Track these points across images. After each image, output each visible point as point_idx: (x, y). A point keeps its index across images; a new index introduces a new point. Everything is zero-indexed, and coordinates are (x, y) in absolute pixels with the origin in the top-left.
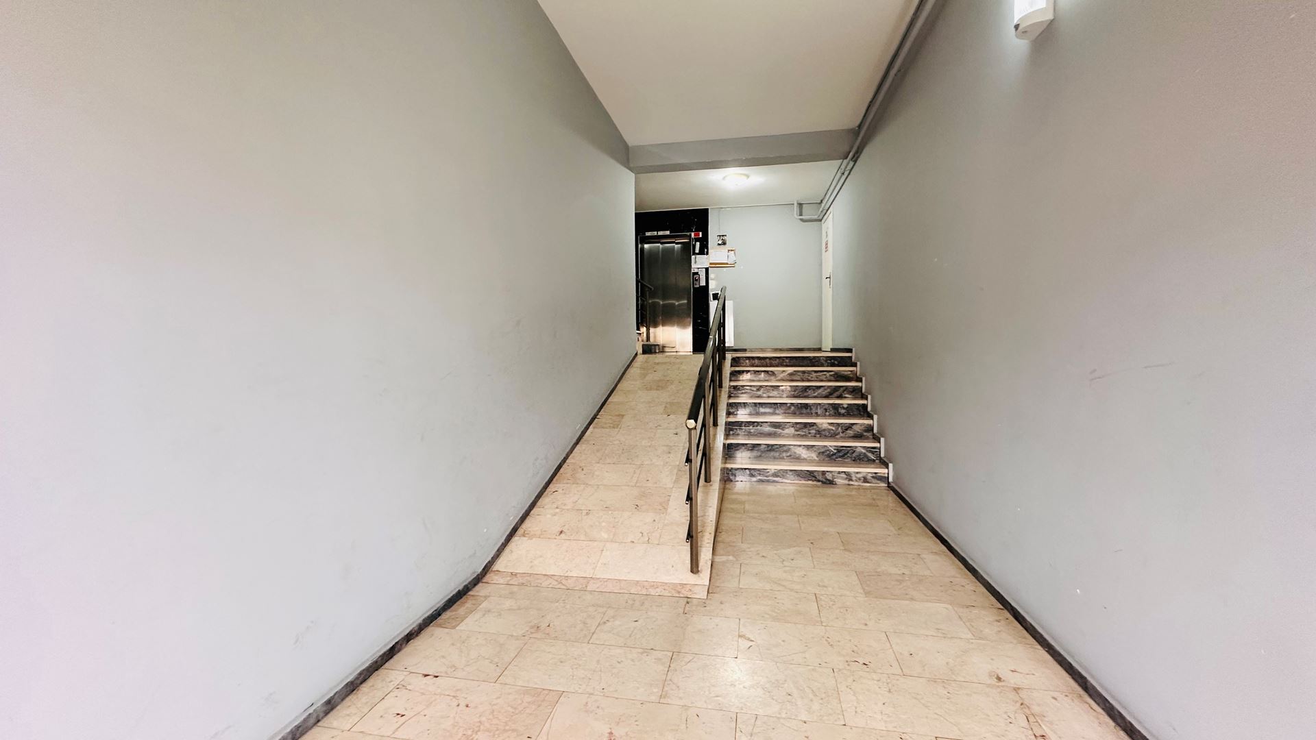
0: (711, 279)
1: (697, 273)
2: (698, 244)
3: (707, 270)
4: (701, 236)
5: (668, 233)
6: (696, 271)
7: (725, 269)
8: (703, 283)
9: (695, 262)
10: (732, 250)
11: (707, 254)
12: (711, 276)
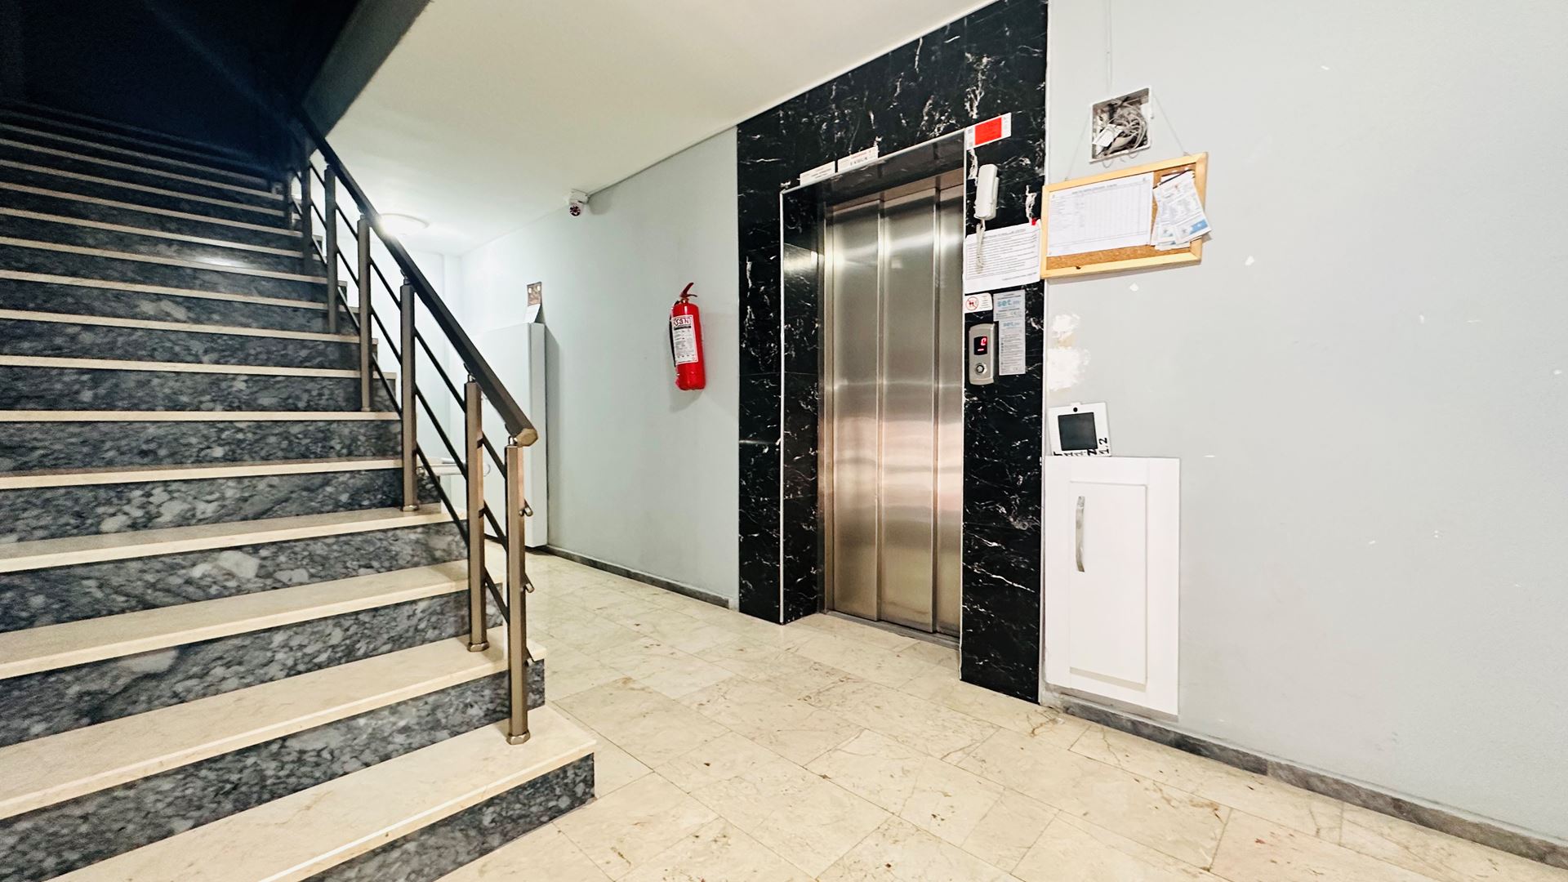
0: (1057, 343)
1: (987, 317)
2: (990, 171)
3: (1035, 296)
4: (1006, 132)
5: (869, 156)
6: (983, 304)
7: (1134, 284)
8: (1014, 365)
9: (980, 268)
10: (1181, 170)
11: (1037, 213)
12: (1055, 324)
